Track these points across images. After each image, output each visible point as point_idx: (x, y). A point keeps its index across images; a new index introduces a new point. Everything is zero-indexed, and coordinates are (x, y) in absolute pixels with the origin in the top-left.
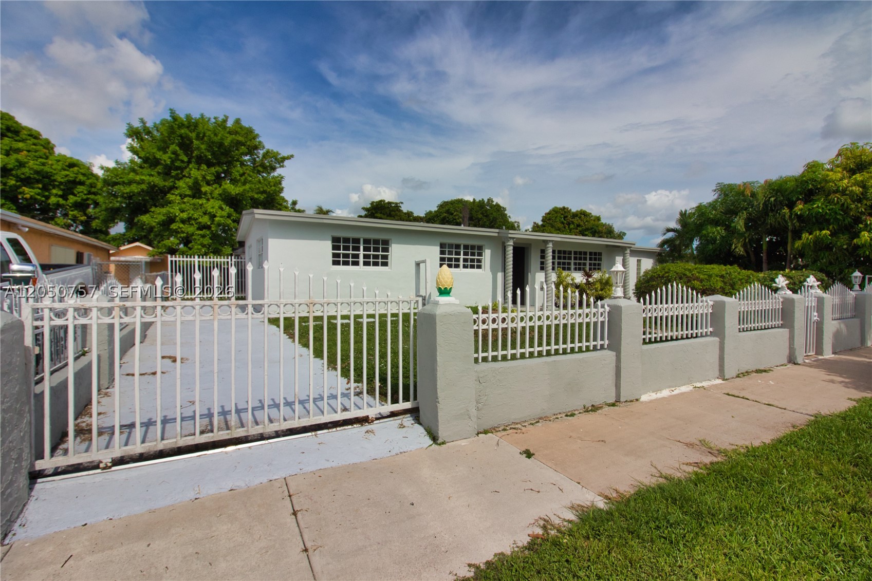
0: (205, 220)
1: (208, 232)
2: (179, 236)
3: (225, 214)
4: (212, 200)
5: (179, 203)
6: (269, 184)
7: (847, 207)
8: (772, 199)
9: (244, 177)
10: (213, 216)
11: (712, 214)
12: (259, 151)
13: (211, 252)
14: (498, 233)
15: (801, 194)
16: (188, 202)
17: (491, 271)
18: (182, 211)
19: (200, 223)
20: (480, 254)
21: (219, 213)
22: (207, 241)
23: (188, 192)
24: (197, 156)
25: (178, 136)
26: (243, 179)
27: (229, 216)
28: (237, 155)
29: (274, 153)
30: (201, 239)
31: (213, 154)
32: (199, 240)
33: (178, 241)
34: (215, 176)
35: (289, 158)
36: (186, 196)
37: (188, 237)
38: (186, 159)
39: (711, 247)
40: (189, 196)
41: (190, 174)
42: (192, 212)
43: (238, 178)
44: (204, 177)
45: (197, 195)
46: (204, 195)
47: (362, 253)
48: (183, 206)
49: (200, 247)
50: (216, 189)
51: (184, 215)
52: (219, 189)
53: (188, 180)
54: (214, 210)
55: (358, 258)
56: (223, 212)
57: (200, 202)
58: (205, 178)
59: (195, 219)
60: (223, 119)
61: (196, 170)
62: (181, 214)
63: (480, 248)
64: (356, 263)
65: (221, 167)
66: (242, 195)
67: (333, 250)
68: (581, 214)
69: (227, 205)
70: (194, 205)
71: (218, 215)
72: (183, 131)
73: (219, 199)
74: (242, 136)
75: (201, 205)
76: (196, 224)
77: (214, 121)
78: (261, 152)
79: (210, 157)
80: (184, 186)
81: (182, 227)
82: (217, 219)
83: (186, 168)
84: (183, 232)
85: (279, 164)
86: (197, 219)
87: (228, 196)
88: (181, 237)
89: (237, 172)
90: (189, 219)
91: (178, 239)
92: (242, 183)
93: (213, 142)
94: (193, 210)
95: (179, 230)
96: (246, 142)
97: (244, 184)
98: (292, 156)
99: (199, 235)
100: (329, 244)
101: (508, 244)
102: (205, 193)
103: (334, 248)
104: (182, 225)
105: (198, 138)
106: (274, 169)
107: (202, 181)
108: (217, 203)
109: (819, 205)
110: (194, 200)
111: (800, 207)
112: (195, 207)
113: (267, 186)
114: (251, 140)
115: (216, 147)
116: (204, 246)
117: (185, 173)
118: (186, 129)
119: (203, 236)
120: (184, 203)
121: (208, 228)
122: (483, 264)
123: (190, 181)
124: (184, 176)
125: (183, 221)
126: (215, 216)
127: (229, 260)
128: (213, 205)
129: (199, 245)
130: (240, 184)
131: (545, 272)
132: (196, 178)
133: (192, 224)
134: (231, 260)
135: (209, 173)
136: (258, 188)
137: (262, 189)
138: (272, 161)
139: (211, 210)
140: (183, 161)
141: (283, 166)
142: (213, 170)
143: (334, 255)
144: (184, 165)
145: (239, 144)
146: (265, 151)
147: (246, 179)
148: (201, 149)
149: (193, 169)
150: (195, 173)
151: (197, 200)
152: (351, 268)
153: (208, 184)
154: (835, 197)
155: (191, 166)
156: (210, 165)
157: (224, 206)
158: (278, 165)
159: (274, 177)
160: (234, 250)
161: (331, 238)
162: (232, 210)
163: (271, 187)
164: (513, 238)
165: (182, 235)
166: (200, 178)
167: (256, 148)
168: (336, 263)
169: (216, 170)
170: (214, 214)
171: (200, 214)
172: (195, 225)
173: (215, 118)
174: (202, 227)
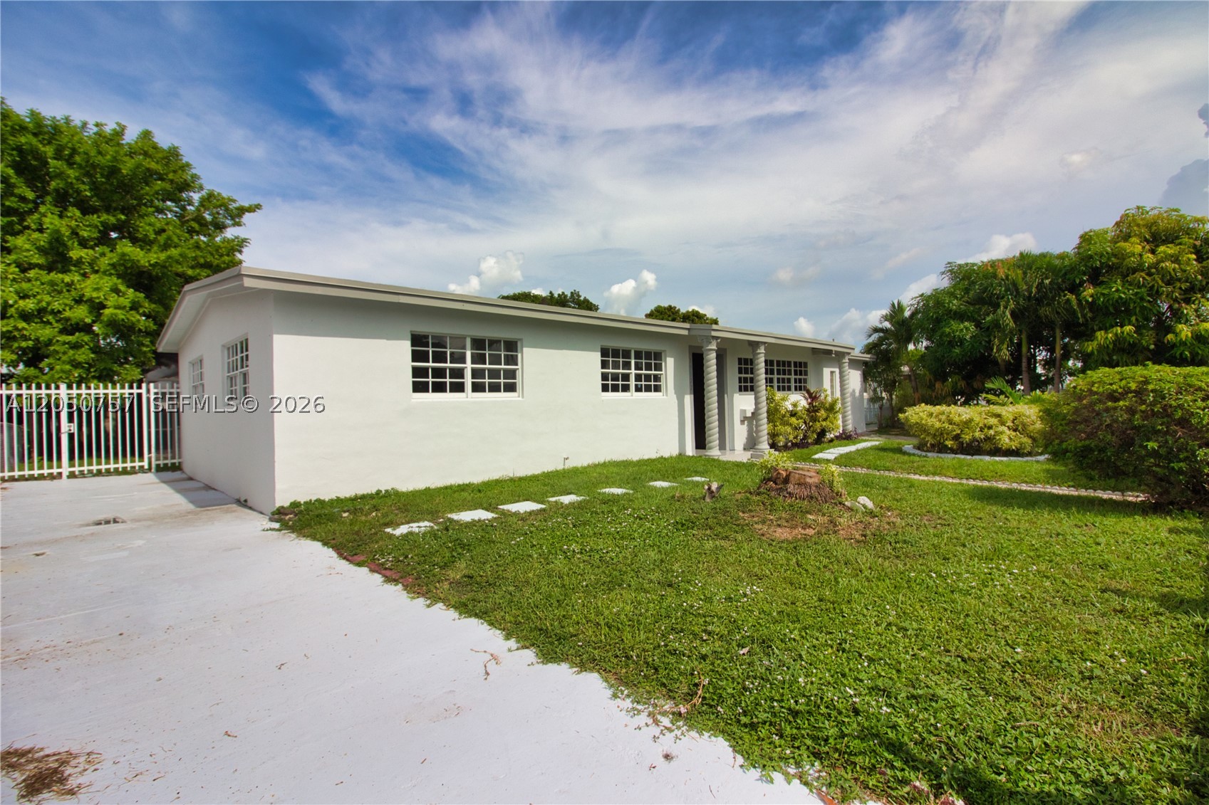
0: (81, 313)
1: (86, 338)
2: (16, 345)
3: (125, 302)
4: (93, 277)
5: (14, 280)
6: (217, 250)
7: (1157, 291)
8: (1047, 282)
9: (164, 236)
10: (97, 307)
11: (954, 305)
12: (192, 194)
13: (94, 377)
14: (688, 329)
15: (1084, 274)
16: (37, 279)
17: (675, 393)
18: (24, 296)
19: (68, 319)
20: (658, 367)
21: (113, 300)
22: (84, 355)
23: (38, 259)
24: (57, 191)
25: (13, 149)
26: (162, 238)
27: (135, 307)
28: (147, 194)
29: (223, 198)
30: (71, 352)
31: (95, 187)
32: (65, 353)
33: (14, 357)
34: (100, 231)
35: (251, 209)
36: (32, 266)
37: (39, 349)
38: (30, 195)
39: (957, 350)
40: (40, 267)
41: (41, 224)
42: (48, 298)
43: (152, 236)
44: (75, 233)
45: (60, 266)
46: (75, 266)
47: (469, 366)
48: (25, 286)
49: (68, 367)
50: (103, 254)
51: (29, 305)
52: (109, 255)
53: (36, 235)
54: (101, 294)
55: (463, 378)
56: (121, 299)
57: (67, 279)
58: (77, 234)
59: (55, 313)
60: (114, 130)
61: (56, 217)
62: (21, 303)
63: (658, 356)
64: (458, 388)
65: (114, 216)
66: (164, 267)
67: (413, 361)
68: (693, 315)
69: (128, 287)
70: (52, 283)
71: (109, 303)
72: (23, 140)
73: (111, 275)
74: (157, 163)
75: (70, 285)
76: (57, 321)
77: (95, 129)
78: (196, 197)
79: (88, 194)
80: (27, 246)
81: (24, 329)
82: (107, 312)
83: (31, 212)
84: (25, 338)
85: (233, 219)
86: (59, 312)
87: (132, 267)
88: (20, 348)
89: (150, 225)
90: (41, 312)
91: (13, 352)
92: (160, 246)
93: (94, 166)
94: (49, 293)
95: (16, 333)
96: (166, 174)
97: (166, 247)
98: (258, 207)
99: (65, 343)
100: (405, 347)
101: (709, 347)
102: (79, 263)
103: (417, 356)
104: (22, 325)
105: (58, 155)
106: (221, 227)
107: (70, 239)
108: (107, 282)
109: (1117, 288)
110: (52, 274)
111: (1089, 292)
112: (55, 289)
113: (212, 254)
114: (175, 172)
115: (102, 175)
116: (76, 365)
117: (31, 221)
118: (30, 136)
119: (76, 346)
120: (29, 280)
121: (87, 329)
122: (662, 383)
123: (43, 239)
124: (28, 228)
125: (26, 316)
126: (103, 306)
127: (143, 391)
128: (97, 286)
129: (64, 362)
130: (155, 248)
131: (755, 395)
132: (58, 231)
133: (49, 323)
134: (148, 391)
135: (89, 226)
136: (195, 258)
137: (202, 261)
138: (218, 213)
139: (95, 295)
140: (23, 199)
141: (239, 224)
142: (94, 219)
143: (417, 372)
144: (25, 207)
145: (149, 176)
146: (204, 193)
147: (169, 238)
148: (69, 177)
149: (49, 215)
150: (52, 221)
151: (60, 276)
152: (448, 397)
153: (83, 244)
154: (1140, 277)
155: (42, 209)
156: (86, 209)
157: (122, 288)
158: (229, 222)
159: (225, 240)
160: (144, 372)
161: (410, 337)
162: (142, 295)
163: (221, 256)
164: (717, 338)
165: (24, 344)
166: (66, 232)
167: (186, 186)
168: (419, 388)
169: (102, 219)
170: (101, 303)
171: (68, 302)
172: (56, 325)
173: (97, 125)
174: (72, 328)
